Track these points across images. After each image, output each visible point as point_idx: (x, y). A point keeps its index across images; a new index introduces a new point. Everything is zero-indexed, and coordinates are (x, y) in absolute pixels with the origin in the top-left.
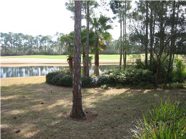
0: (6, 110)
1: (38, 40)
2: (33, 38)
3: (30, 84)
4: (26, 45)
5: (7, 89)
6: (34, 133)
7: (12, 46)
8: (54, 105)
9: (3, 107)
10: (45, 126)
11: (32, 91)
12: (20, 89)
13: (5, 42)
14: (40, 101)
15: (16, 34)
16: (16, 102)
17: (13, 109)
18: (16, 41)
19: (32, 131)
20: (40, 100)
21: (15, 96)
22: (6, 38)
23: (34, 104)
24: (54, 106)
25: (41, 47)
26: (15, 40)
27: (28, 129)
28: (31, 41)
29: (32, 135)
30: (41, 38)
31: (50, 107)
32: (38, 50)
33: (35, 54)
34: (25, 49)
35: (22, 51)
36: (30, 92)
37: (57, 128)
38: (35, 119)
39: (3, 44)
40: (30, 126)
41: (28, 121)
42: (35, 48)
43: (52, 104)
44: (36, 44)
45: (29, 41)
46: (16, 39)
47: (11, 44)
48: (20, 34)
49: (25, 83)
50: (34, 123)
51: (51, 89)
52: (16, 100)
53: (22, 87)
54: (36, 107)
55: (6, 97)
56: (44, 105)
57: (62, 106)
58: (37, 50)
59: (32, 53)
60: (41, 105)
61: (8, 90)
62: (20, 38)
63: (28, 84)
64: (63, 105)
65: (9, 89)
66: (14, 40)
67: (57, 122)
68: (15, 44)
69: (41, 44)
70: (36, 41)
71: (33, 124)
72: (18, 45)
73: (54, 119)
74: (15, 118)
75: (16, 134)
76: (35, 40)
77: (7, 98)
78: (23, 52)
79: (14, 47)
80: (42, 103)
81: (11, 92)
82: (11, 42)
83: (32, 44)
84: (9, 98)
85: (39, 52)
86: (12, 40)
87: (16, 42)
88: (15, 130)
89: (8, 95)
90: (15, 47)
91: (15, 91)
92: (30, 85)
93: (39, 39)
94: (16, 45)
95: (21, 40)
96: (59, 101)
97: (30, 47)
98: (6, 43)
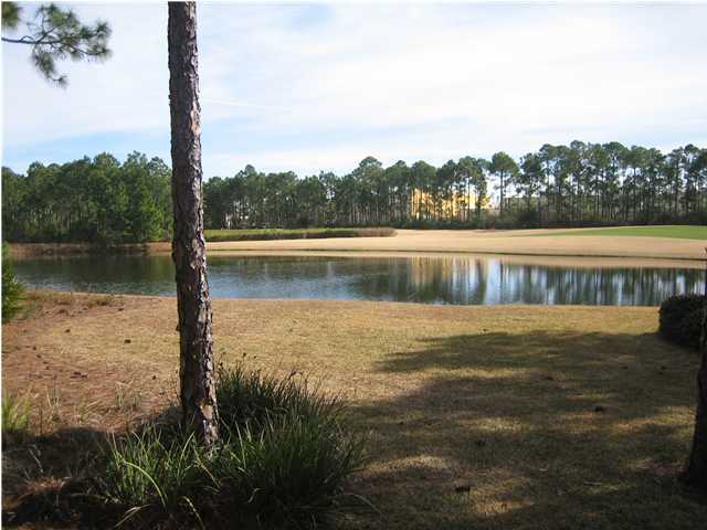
0: (470, 413)
1: (681, 164)
2: (661, 158)
3: (596, 333)
4: (632, 187)
5: (507, 344)
6: (510, 506)
7: (580, 192)
8: (640, 423)
9: (466, 401)
10: (560, 493)
11: (592, 359)
12: (552, 349)
13: (556, 180)
14: (596, 401)
15: (598, 145)
16: (514, 393)
17: (491, 414)
18: (596, 172)
19: (505, 498)
20: (599, 396)
21: (522, 371)
22: (561, 163)
23: (570, 406)
24: (639, 426)
25: (691, 194)
26: (593, 167)
27: (501, 488)
28: (651, 170)
29: (502, 511)
30: (690, 157)
31: (623, 427)
32: (680, 206)
33: (666, 219)
34: (629, 203)
35: (617, 210)
36: (582, 364)
37: (600, 507)
38: (544, 459)
39: (551, 186)
40: (510, 481)
41: (517, 463)
42: (666, 195)
43: (635, 416)
44: (670, 183)
45: (644, 171)
46: (597, 165)
47: (580, 182)
48: (613, 146)
49: (578, 328)
50: (532, 474)
51: (664, 362)
52: (517, 384)
53: (562, 341)
54: (570, 418)
55: (490, 371)
56: (601, 416)
57: (669, 430)
58: (673, 206)
59: (656, 215)
60: (591, 415)
61: (508, 348)
62: (609, 162)
63: (588, 335)
64: (680, 427)
65: (515, 344)
66: (589, 168)
67: (612, 487)
68: (592, 183)
69: (690, 182)
70: (671, 172)
71: (525, 475)
72: (603, 186)
73: (610, 475)
74: (480, 444)
75: (454, 496)
76: (670, 167)
77: (491, 375)
78: (622, 211)
79: (589, 196)
80: (598, 410)
81: (515, 355)
82: (577, 178)
83: (656, 182)
84: (499, 375)
85: (680, 214)
86: (581, 168)
87: (595, 177)
88: (459, 483)
89: (501, 365)
90: (593, 193)
91: (530, 353)
92: (594, 336)
93: (684, 161)
94: (596, 188)
95: (614, 169)
96: (671, 412)
97: (648, 193)
98: (562, 182)
